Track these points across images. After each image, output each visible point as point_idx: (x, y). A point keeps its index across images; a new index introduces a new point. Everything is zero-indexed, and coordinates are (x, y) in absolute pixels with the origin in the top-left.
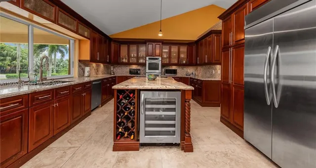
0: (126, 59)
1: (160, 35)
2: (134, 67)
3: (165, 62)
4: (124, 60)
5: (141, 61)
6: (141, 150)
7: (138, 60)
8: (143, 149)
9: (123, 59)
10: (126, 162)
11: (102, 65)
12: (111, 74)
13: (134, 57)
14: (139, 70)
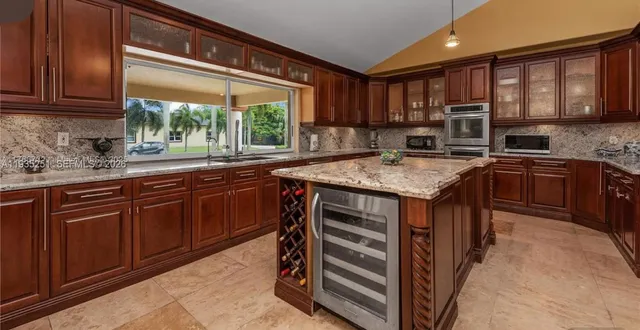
0: (400, 115)
1: (452, 44)
2: (421, 131)
3: (509, 115)
4: (397, 118)
5: (436, 116)
6: (316, 317)
7: (427, 115)
8: (322, 318)
9: (394, 114)
10: (272, 325)
11: (352, 131)
12: (371, 148)
13: (418, 109)
14: (432, 138)
